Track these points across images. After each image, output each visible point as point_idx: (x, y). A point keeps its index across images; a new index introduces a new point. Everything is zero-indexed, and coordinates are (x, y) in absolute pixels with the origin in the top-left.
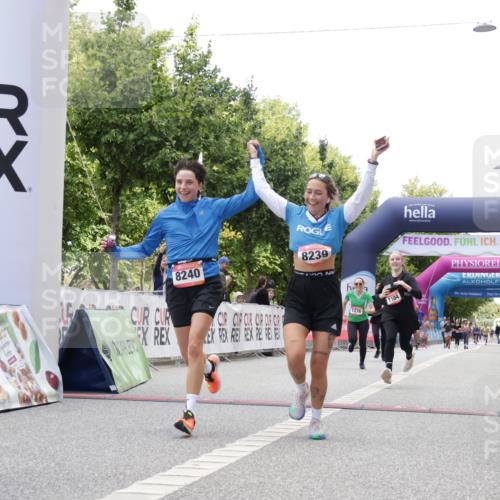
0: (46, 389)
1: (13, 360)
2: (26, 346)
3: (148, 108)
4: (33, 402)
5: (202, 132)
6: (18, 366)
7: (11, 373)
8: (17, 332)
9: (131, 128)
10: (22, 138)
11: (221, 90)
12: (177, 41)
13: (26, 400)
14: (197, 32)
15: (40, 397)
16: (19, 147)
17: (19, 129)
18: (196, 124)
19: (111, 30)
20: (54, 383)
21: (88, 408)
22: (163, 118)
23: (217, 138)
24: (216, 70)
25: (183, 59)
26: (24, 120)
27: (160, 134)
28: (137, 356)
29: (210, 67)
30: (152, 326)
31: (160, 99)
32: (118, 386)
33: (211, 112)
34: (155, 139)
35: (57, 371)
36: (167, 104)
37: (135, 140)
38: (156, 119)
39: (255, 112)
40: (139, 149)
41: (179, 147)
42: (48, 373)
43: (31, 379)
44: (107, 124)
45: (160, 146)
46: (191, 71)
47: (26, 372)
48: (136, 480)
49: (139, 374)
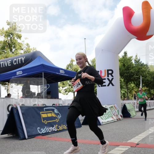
0: (120, 118)
1: (115, 113)
2: (117, 111)
3: (131, 69)
4: (119, 120)
5: (140, 72)
6: (116, 114)
7: (115, 115)
8: (115, 109)
9: (128, 73)
10: (113, 77)
11: (142, 65)
12: (134, 58)
13: (117, 120)
14: (137, 56)
15: (120, 119)
16: (112, 79)
17: (112, 76)
18: (139, 71)
19: (123, 58)
20: (121, 117)
21: (127, 120)
22: (133, 71)
23: (143, 73)
24: (141, 62)
25: (135, 60)
26: (113, 74)
27: (133, 73)
28: (134, 111)
29: (140, 61)
30: (135, 105)
31: (133, 68)
32: (132, 116)
33: (141, 69)
34: (132, 74)
35: (122, 115)
36: (134, 68)
37: (129, 75)
38: (132, 71)
39: (148, 68)
40: (130, 76)
41: (137, 75)
42: (120, 115)
43: (118, 116)
44: (124, 73)
45: (133, 75)
46: (137, 62)
47: (117, 115)
48: (139, 134)
49: (134, 114)
